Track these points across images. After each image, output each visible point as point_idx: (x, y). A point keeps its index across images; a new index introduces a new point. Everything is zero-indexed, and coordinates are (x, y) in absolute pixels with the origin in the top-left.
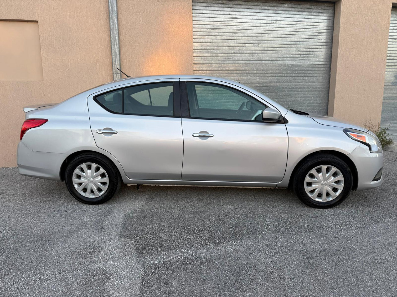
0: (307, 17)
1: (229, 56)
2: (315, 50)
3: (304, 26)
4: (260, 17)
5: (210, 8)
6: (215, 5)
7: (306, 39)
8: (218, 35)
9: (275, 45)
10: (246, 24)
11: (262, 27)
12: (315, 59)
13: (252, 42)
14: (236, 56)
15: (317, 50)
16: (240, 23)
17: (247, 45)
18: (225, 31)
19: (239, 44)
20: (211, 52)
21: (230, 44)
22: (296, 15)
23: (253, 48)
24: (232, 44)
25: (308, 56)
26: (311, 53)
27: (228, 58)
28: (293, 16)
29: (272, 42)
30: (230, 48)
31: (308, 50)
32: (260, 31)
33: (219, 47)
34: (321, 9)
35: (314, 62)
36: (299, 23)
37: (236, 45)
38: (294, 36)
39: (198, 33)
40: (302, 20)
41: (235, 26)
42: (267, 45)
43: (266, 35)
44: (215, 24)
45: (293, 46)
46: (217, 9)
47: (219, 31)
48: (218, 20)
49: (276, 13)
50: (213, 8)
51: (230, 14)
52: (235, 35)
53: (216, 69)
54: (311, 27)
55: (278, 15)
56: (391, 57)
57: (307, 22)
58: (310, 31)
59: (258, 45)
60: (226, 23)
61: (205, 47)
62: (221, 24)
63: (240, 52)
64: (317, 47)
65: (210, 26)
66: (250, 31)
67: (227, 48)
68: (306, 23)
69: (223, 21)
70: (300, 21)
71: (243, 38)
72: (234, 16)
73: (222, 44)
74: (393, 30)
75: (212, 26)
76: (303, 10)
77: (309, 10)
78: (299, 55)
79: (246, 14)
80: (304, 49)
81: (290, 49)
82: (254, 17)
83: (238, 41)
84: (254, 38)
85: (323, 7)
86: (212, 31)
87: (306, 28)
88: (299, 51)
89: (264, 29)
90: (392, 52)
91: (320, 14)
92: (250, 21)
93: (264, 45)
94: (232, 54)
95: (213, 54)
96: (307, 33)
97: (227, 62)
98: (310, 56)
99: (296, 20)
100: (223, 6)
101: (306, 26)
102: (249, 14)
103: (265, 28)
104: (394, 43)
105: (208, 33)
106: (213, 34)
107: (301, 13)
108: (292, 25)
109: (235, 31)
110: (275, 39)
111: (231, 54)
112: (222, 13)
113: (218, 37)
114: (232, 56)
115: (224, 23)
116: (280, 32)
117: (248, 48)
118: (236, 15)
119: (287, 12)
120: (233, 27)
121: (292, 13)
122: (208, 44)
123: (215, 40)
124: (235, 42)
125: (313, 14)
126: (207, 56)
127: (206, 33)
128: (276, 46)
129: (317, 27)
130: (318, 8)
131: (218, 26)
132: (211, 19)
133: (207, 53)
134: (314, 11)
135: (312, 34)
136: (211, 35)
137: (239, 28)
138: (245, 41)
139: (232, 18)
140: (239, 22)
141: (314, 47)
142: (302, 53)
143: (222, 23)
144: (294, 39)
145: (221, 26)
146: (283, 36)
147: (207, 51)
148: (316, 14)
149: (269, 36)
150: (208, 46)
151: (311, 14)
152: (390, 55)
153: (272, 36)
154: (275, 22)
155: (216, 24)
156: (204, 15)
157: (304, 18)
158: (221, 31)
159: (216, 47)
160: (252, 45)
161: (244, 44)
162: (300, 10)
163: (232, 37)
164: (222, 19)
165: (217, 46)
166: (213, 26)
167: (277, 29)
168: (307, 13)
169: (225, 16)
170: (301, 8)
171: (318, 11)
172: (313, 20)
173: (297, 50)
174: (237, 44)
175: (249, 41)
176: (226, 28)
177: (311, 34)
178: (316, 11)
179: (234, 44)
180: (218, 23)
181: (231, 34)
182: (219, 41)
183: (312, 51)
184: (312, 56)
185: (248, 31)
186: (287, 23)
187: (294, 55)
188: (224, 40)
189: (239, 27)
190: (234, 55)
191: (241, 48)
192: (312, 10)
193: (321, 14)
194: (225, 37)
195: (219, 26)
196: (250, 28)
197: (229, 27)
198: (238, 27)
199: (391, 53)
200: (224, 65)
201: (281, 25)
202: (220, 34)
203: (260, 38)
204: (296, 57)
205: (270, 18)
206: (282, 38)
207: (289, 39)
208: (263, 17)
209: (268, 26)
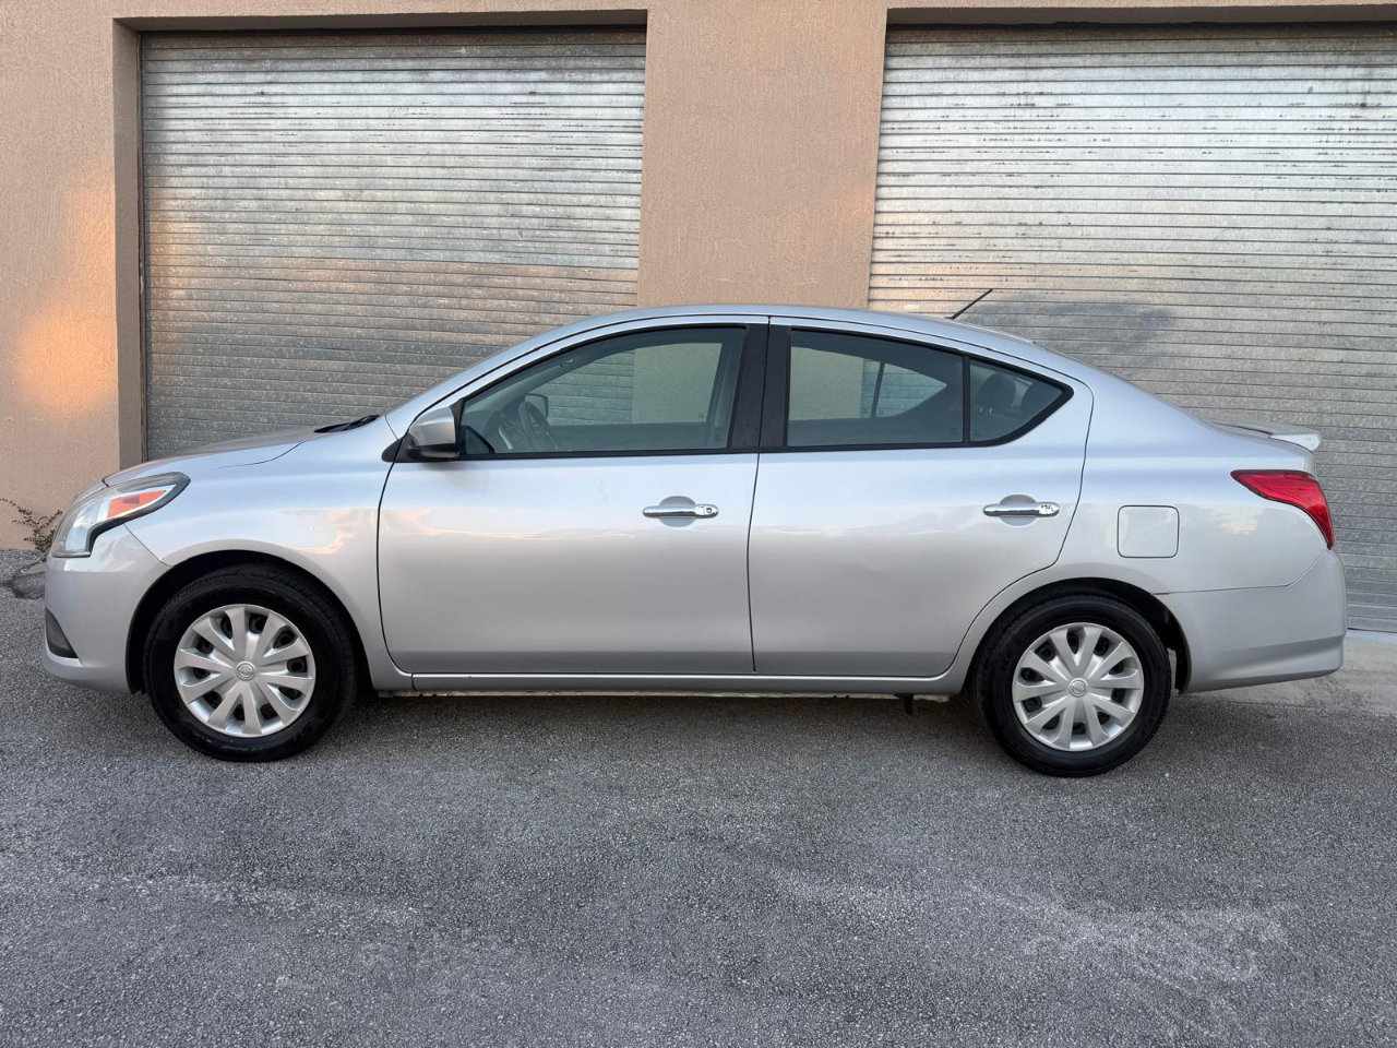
0: (542, 88)
1: (262, 232)
2: (578, 211)
3: (532, 122)
4: (365, 98)
5: (202, 78)
6: (218, 66)
7: (541, 169)
8: (223, 162)
9: (422, 193)
10: (317, 124)
11: (372, 133)
12: (579, 246)
13: (338, 182)
14: (283, 232)
15: (589, 212)
16: (297, 121)
17: (322, 194)
18: (246, 148)
19: (296, 192)
20: (204, 217)
21: (265, 192)
22: (499, 85)
23: (342, 204)
24: (270, 192)
25: (551, 233)
26: (563, 223)
27: (258, 239)
28: (485, 88)
29: (410, 182)
30: (265, 203)
31: (550, 211)
32: (365, 147)
33: (229, 202)
34: (602, 56)
35: (576, 257)
36: (510, 110)
37: (285, 193)
38: (492, 162)
40: (524, 99)
41: (281, 132)
42: (389, 193)
43: (389, 160)
44: (214, 127)
45: (492, 197)
46: (221, 78)
47: (228, 149)
48: (225, 113)
49: (423, 83)
50: (210, 78)
51: (262, 94)
53: (220, 271)
54: (558, 125)
55: (431, 86)
56: (936, 241)
57: (541, 106)
58: (556, 140)
59: (359, 193)
60: (249, 122)
62: (235, 127)
63: (299, 217)
64: (585, 199)
65: (200, 133)
66: (332, 148)
67: (253, 205)
68: (538, 111)
69: (242, 116)
70: (515, 105)
71: (309, 171)
72: (275, 100)
73: (238, 191)
74: (942, 125)
75: (205, 133)
76: (526, 63)
77: (553, 63)
78: (517, 232)
79: (316, 89)
80: (533, 207)
81: (478, 209)
82: (344, 100)
83: (290, 181)
84: (345, 172)
85: (608, 49)
86: (207, 149)
87: (541, 128)
88: (512, 216)
89: (381, 139)
90: (939, 218)
91: (596, 77)
92: (330, 112)
93: (379, 195)
94: (272, 226)
95: (211, 225)
96: (543, 150)
97: (257, 251)
98: (561, 234)
99: (498, 100)
100: (241, 66)
101: (538, 122)
102: (327, 88)
103: (383, 133)
104: (948, 180)
105: (193, 158)
106: (211, 160)
107: (518, 76)
108: (485, 122)
109: (280, 148)
110: (422, 172)
111: (267, 226)
112: (237, 89)
113: (227, 171)
114: (272, 232)
116: (438, 148)
117: (325, 204)
118: (283, 94)
119: (464, 76)
120: (273, 133)
121: (482, 76)
122: (194, 192)
123: (216, 180)
124: (280, 183)
125: (567, 76)
126: (191, 231)
127: (189, 157)
128: (423, 195)
129: (584, 123)
130: (587, 51)
131: (224, 133)
132: (203, 113)
133: (192, 220)
134: (572, 63)
135: (567, 153)
137: (292, 139)
138: (316, 181)
139: (269, 105)
140: (293, 116)
141: (575, 199)
142: (526, 223)
144: (493, 172)
146: (450, 161)
148: (579, 77)
149: (400, 161)
150: (194, 198)
151: (558, 76)
152: (933, 229)
153: (409, 161)
154: (418, 110)
155: (220, 127)
156: (181, 100)
157: (533, 93)
158: (236, 149)
159: (218, 203)
160: (339, 194)
161: (309, 192)
162: (515, 63)
163: (269, 169)
164: (240, 110)
165: (223, 199)
166: (210, 133)
167: (428, 136)
168: (543, 75)
169: (247, 99)
170: (520, 58)
171: (588, 63)
172: (567, 100)
173: (507, 211)
174: (288, 192)
175: (328, 180)
176: (250, 139)
177: (559, 152)
178: (580, 63)
179: (276, 192)
180: (227, 124)
181: (266, 160)
182: (228, 182)
183: (569, 218)
184: (570, 234)
185: (325, 148)
186: (463, 112)
187: (495, 231)
188: (244, 180)
189: (295, 133)
190: (277, 227)
191: (303, 204)
192: (562, 62)
193: (601, 73)
195: (229, 133)
196: (328, 136)
197: (261, 136)
198: (290, 133)
199: (934, 224)
200: (245, 262)
201: (444, 122)
202: (231, 159)
203: (365, 169)
204: (504, 237)
205: (403, 100)
206: (448, 167)
207: (475, 170)
208: (377, 98)
209: (395, 128)
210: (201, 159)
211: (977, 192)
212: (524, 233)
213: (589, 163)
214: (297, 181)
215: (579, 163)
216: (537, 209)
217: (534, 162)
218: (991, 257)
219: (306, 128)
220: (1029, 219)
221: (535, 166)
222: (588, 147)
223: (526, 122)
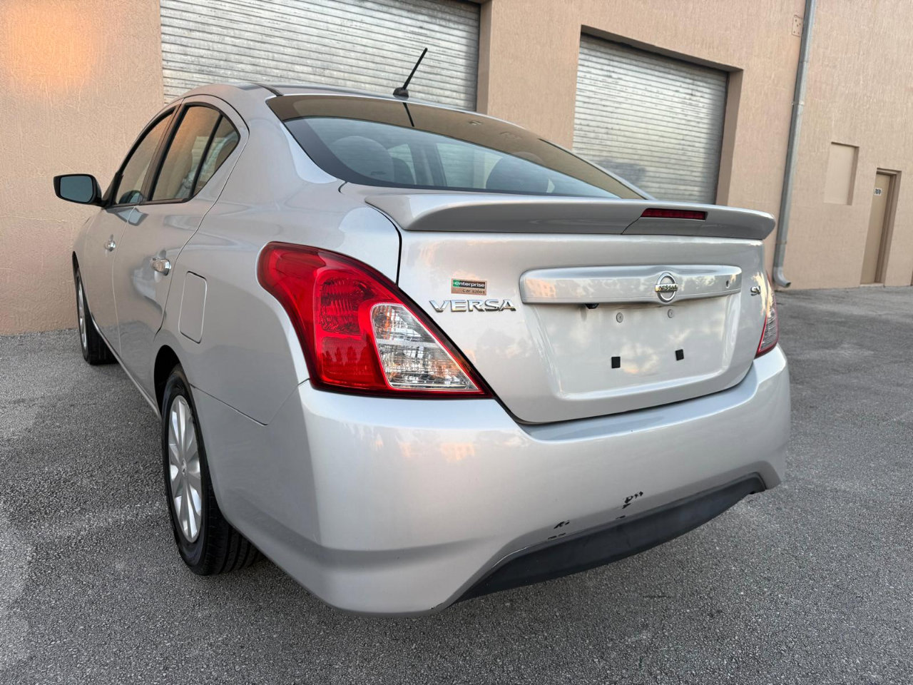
0: (425, 25)
3: (420, 44)
4: (325, 9)
7: (425, 72)
8: (225, 33)
9: (362, 77)
10: (294, 20)
11: (330, 33)
13: (309, 62)
16: (280, 15)
17: (298, 68)
18: (242, 26)
19: (279, 64)
20: (211, 71)
21: (258, 60)
22: (404, 19)
23: (312, 76)
24: (261, 61)
28: (396, 18)
29: (354, 69)
30: (258, 68)
32: (326, 41)
33: (230, 64)
34: (454, 14)
36: (410, 35)
37: (272, 64)
38: (400, 64)
39: (176, 22)
40: (417, 30)
41: (269, 21)
42: (342, 74)
47: (229, 24)
49: (361, 7)
52: (268, 39)
54: (434, 49)
55: (366, 10)
57: (426, 36)
58: (433, 57)
59: (322, 71)
61: (193, 58)
62: (234, 10)
65: (205, 9)
66: (305, 38)
67: (249, 68)
68: (424, 38)
70: (413, 33)
71: (289, 51)
73: (237, 57)
74: (584, 79)
75: (210, 9)
76: (417, 9)
77: (431, 12)
83: (276, 55)
84: (314, 55)
85: (457, 11)
86: (211, 21)
89: (336, 38)
91: (451, 25)
92: (302, 13)
95: (216, 78)
99: (403, 28)
101: (424, 45)
103: (338, 34)
104: (586, 105)
105: (200, 26)
106: (215, 29)
107: (413, 15)
108: (396, 39)
109: (268, 31)
110: (361, 64)
113: (228, 40)
115: (240, 7)
116: (370, 50)
117: (301, 75)
119: (385, 9)
120: (263, 20)
121: (394, 11)
122: (202, 52)
123: (219, 45)
124: (268, 56)
125: (438, 21)
126: (200, 80)
127: (197, 25)
128: (362, 78)
129: (447, 50)
130: (447, 10)
131: (225, 12)
133: (201, 72)
134: (440, 15)
135: (438, 65)
136: (209, 31)
137: (276, 26)
138: (294, 58)
140: (277, 11)
141: (441, 92)
143: (237, 6)
144: (401, 70)
145: (234, 14)
146: (378, 59)
147: (198, 68)
148: (443, 23)
149: (348, 54)
150: (202, 57)
151: (434, 20)
153: (353, 55)
154: (359, 24)
155: (221, 7)
157: (421, 28)
158: (235, 26)
159: (222, 62)
160: (310, 69)
161: (290, 65)
162: (411, 7)
163: (260, 44)
165: (226, 60)
166: (213, 10)
167: (365, 41)
168: (426, 18)
170: (415, 5)
171: (448, 17)
172: (438, 35)
174: (275, 63)
175: (302, 59)
176: (246, 20)
178: (444, 16)
179: (266, 61)
181: (259, 37)
182: (229, 48)
185: (300, 37)
186: (384, 31)
188: (242, 49)
189: (279, 23)
191: (285, 73)
192: (435, 13)
193: (454, 24)
194: (243, 40)
196: (303, 29)
197: (254, 20)
198: (276, 22)
199: (581, 124)
201: (374, 35)
202: (232, 33)
203: (327, 56)
205: (349, 16)
206: (376, 63)
207: (391, 67)
209: (344, 32)
210: (207, 28)
211: (594, 112)
213: (449, 73)
214: (281, 56)
215: (444, 72)
219: (286, 20)
220: (610, 126)
221: (422, 70)
222: (448, 64)
223: (418, 44)
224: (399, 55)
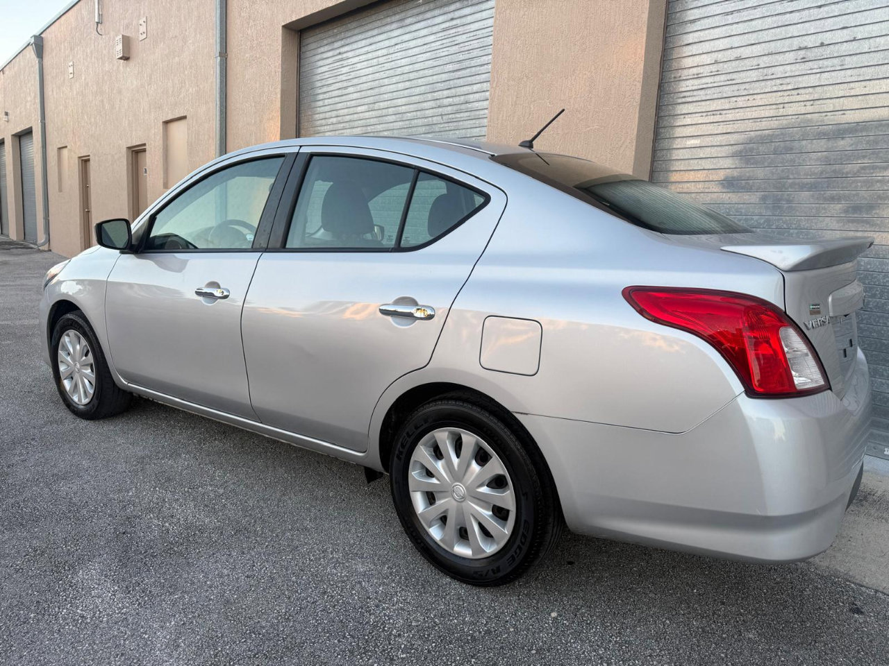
0: (456, 14)
2: (471, 97)
3: (451, 40)
4: (378, 45)
6: (325, 42)
7: (454, 71)
11: (380, 66)
12: (471, 122)
15: (477, 96)
16: (352, 66)
17: (360, 109)
21: (339, 112)
22: (436, 18)
23: (367, 114)
24: (341, 111)
25: (458, 115)
26: (463, 107)
28: (429, 22)
30: (339, 118)
31: (456, 100)
35: (469, 130)
36: (441, 34)
40: (448, 24)
41: (346, 75)
42: (386, 103)
43: (386, 81)
46: (326, 48)
48: (327, 68)
49: (401, 27)
51: (340, 53)
54: (464, 38)
55: (406, 28)
56: (717, 78)
57: (456, 27)
58: (462, 49)
60: (335, 71)
62: (330, 76)
64: (475, 88)
68: (454, 31)
69: (332, 68)
70: (444, 30)
72: (344, 56)
78: (440, 117)
80: (449, 99)
84: (369, 93)
87: (456, 43)
88: (439, 107)
89: (383, 69)
90: (720, 56)
92: (364, 57)
93: (382, 105)
96: (455, 58)
98: (462, 115)
99: (435, 29)
100: (333, 39)
101: (454, 39)
102: (363, 43)
103: (384, 65)
107: (446, 9)
108: (428, 46)
112: (331, 53)
116: (407, 69)
118: (347, 52)
119: (420, 17)
120: (343, 76)
121: (428, 15)
124: (344, 106)
139: (342, 60)
140: (350, 63)
142: (445, 110)
144: (431, 78)
146: (412, 76)
151: (466, 3)
152: (714, 68)
154: (399, 46)
157: (452, 19)
161: (355, 109)
164: (332, 65)
167: (403, 62)
169: (334, 59)
172: (469, 19)
173: (436, 104)
176: (335, 81)
177: (464, 57)
183: (466, 103)
184: (466, 114)
186: (418, 42)
187: (430, 119)
188: (332, 105)
189: (351, 73)
191: (352, 116)
194: (333, 99)
197: (339, 78)
201: (410, 51)
203: (376, 89)
204: (435, 122)
205: (393, 41)
206: (411, 80)
207: (423, 79)
208: (382, 43)
209: (389, 60)
212: (444, 117)
213: (478, 62)
214: (351, 103)
215: (473, 63)
216: (451, 100)
217: (450, 67)
218: (769, 86)
219: (355, 69)
220: (809, 41)
221: (451, 70)
222: (478, 50)
223: (448, 40)
224: (430, 62)
